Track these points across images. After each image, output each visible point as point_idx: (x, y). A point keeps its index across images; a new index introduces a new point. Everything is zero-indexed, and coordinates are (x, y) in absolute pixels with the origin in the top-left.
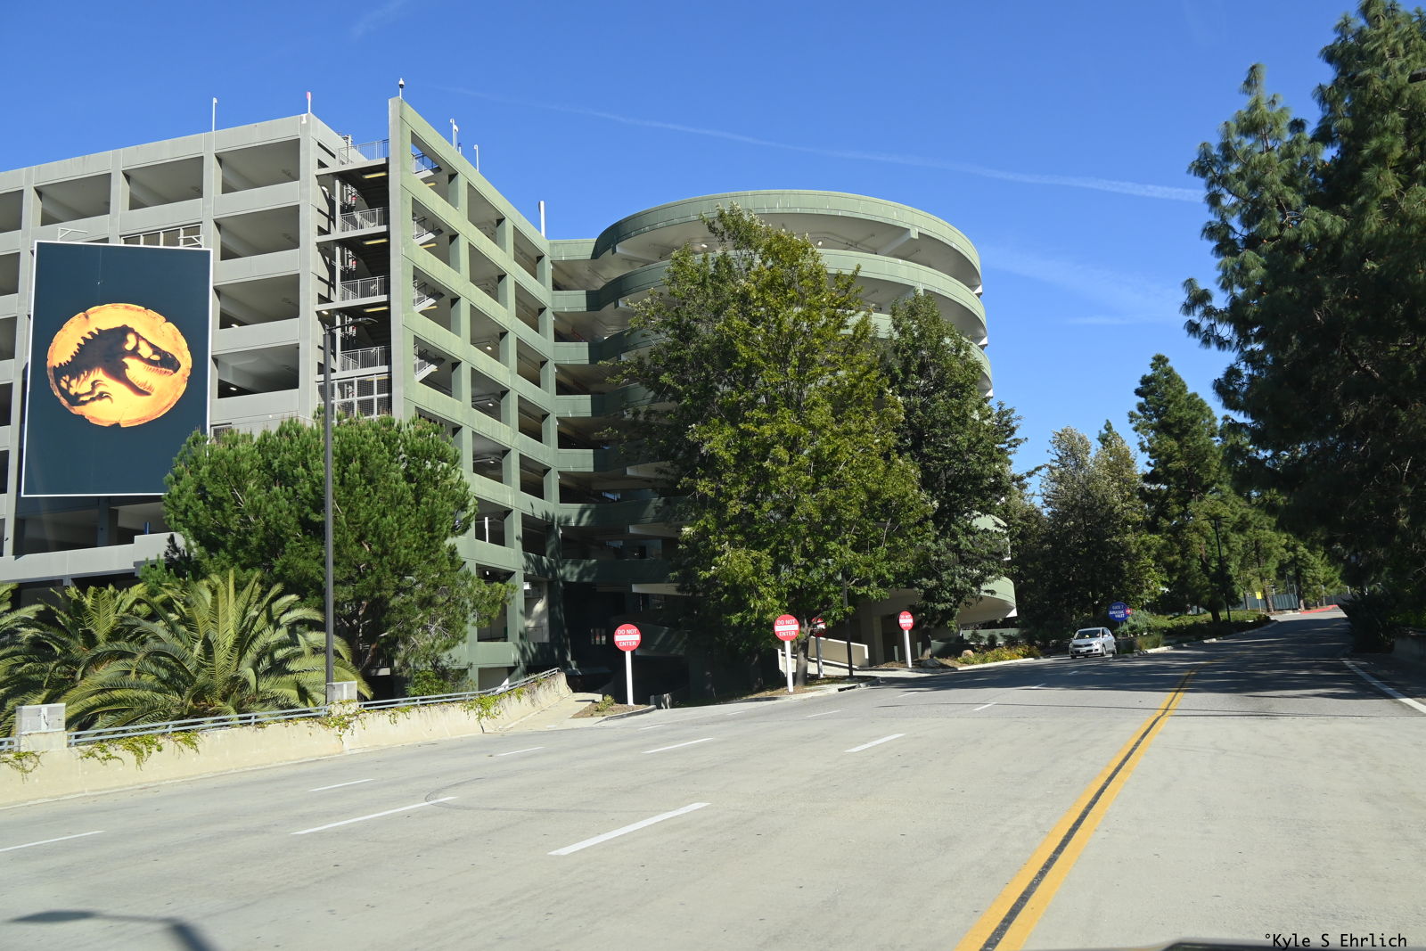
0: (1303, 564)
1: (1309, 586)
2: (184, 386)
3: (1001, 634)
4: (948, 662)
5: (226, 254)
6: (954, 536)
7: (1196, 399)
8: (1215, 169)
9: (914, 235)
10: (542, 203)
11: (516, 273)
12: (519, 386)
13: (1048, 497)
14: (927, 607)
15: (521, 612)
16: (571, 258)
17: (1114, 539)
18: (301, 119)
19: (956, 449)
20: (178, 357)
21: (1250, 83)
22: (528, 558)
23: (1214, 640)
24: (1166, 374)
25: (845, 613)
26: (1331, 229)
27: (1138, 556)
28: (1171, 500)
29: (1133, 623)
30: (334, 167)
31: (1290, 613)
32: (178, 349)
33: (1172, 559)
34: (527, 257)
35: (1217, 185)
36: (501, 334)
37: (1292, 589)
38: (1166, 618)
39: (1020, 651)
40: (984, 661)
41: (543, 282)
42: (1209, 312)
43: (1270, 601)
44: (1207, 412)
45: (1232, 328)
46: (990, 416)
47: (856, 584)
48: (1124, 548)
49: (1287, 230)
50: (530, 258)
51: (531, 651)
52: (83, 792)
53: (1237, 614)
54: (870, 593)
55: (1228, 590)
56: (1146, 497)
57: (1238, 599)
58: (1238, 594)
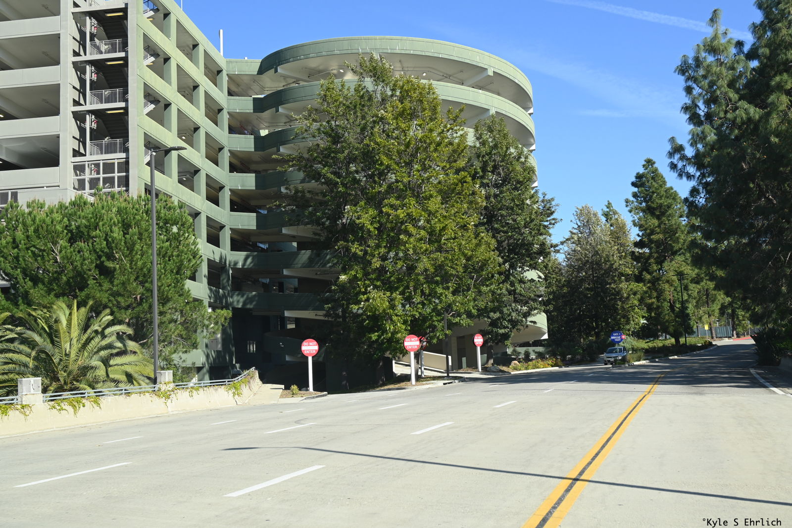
0: (737, 306)
1: (739, 321)
3: (534, 351)
4: (504, 368)
5: (4, 67)
6: (512, 284)
7: (672, 191)
8: (690, 72)
9: (491, 73)
10: (221, 31)
11: (205, 84)
12: (206, 167)
13: (569, 254)
14: (492, 331)
16: (242, 73)
17: (612, 286)
19: (516, 226)
21: (713, 20)
22: (211, 290)
23: (676, 357)
25: (446, 334)
26: (754, 117)
27: (628, 298)
28: (652, 260)
30: (86, 7)
31: (727, 339)
33: (650, 301)
34: (212, 71)
35: (691, 81)
36: (194, 128)
37: (728, 323)
38: (644, 341)
39: (550, 362)
40: (527, 369)
41: (221, 90)
42: (683, 158)
43: (714, 332)
45: (695, 168)
46: (537, 202)
47: (453, 315)
48: (619, 293)
49: (729, 114)
50: (214, 73)
51: (212, 356)
52: (53, 428)
53: (691, 340)
54: (462, 322)
55: (686, 323)
56: (635, 257)
57: (692, 330)
58: (692, 327)
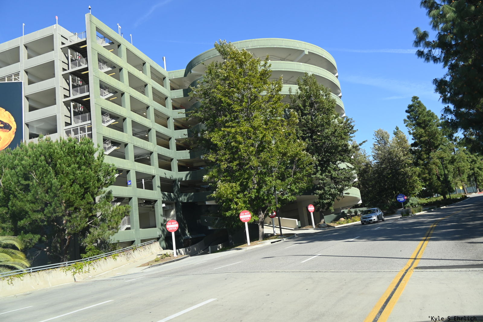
0: (477, 175)
1: (480, 183)
2: (13, 136)
3: (359, 210)
4: (332, 224)
5: (30, 83)
6: (329, 172)
7: (430, 112)
9: (306, 53)
10: (164, 57)
11: (152, 84)
12: (156, 127)
13: (375, 156)
14: (320, 202)
15: (161, 215)
16: (177, 77)
17: (402, 170)
18: (54, 26)
19: (327, 135)
20: (11, 124)
22: (164, 195)
23: (445, 207)
24: (418, 103)
25: (277, 207)
27: (412, 176)
28: (423, 153)
29: (412, 202)
30: (68, 44)
31: (474, 194)
32: (11, 121)
33: (425, 176)
34: (159, 78)
36: (146, 107)
37: (474, 184)
38: (425, 199)
41: (166, 88)
42: (428, 44)
43: (465, 190)
44: (435, 117)
45: (440, 51)
48: (406, 173)
50: (161, 79)
53: (453, 196)
55: (449, 186)
56: (413, 153)
57: (453, 190)
58: (453, 188)
